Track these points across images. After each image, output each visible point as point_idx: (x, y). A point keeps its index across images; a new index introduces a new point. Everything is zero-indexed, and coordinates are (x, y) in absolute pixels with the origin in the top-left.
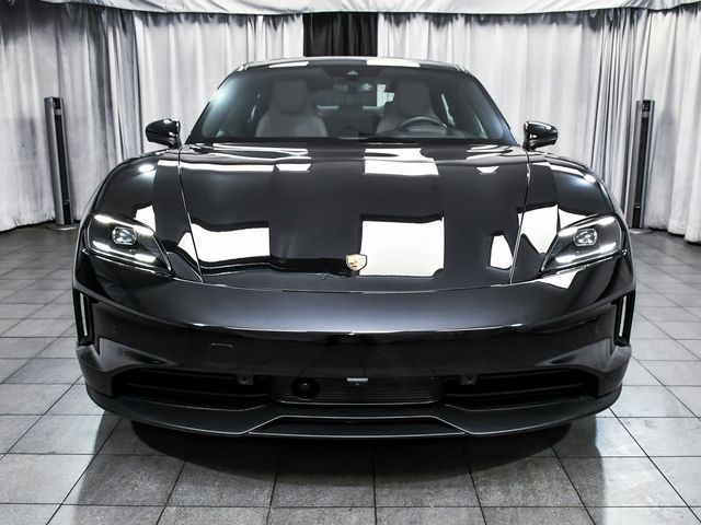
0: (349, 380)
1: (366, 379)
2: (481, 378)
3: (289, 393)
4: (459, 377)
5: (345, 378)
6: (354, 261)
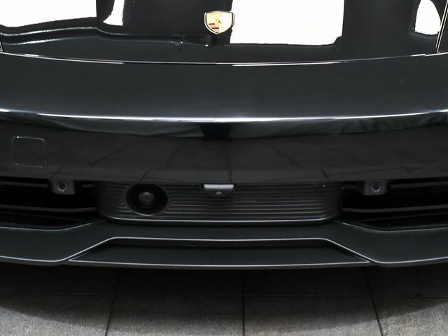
0: (207, 186)
1: (231, 186)
2: (393, 186)
3: (124, 206)
4: (361, 184)
5: (202, 185)
6: (216, 21)
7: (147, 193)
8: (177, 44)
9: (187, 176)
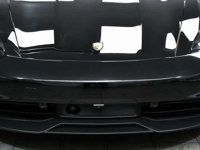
1: (103, 105)
2: (160, 104)
3: (65, 112)
4: (149, 103)
5: (93, 104)
6: (97, 46)
7: (73, 107)
8: (81, 54)
9: (88, 101)
